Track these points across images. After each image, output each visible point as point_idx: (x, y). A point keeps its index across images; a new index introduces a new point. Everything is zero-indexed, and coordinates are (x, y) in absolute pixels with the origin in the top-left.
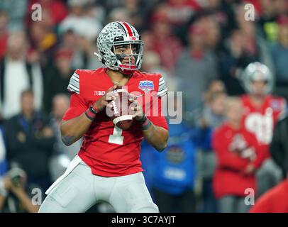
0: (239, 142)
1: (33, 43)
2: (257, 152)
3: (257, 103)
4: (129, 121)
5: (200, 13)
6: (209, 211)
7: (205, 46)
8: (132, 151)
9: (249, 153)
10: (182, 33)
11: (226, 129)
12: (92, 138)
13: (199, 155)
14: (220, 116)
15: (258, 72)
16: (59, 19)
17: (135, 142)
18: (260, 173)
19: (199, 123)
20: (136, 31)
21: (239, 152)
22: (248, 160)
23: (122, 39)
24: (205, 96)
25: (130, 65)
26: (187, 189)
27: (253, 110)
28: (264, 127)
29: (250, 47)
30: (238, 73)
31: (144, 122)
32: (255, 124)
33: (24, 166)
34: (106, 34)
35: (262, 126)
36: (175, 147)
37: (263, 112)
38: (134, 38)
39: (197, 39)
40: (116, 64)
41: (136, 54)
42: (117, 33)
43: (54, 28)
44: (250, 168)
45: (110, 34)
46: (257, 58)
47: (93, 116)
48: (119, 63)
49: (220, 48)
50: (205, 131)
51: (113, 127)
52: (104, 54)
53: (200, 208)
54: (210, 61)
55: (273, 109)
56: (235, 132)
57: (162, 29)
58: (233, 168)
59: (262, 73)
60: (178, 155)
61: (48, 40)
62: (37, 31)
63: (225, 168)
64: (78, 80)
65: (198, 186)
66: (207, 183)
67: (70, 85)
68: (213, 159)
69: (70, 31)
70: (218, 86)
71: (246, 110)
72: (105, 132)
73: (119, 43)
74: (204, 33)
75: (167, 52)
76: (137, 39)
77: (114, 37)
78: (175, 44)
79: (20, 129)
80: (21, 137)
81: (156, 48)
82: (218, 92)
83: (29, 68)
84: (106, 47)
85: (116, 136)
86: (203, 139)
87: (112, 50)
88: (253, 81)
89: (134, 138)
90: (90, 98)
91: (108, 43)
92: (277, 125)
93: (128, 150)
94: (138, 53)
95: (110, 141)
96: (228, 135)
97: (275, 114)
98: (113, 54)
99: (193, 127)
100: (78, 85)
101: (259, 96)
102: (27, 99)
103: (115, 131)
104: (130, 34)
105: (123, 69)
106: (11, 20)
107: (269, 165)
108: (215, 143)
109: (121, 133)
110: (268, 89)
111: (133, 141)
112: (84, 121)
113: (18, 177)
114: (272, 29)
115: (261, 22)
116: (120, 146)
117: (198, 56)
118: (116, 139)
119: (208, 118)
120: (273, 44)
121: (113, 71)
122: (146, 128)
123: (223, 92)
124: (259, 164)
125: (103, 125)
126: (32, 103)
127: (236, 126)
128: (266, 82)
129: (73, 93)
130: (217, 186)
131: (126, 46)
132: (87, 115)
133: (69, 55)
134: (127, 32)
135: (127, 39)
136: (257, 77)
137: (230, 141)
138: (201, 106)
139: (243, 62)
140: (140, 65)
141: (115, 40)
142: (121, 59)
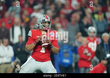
0: (86, 51)
1: (22, 20)
2: (92, 54)
3: (92, 39)
4: (47, 45)
5: (74, 11)
6: (77, 73)
7: (76, 21)
8: (48, 55)
9: (89, 54)
10: (68, 17)
11: (82, 47)
12: (35, 51)
13: (74, 55)
14: (80, 43)
15: (92, 29)
16: (31, 13)
17: (49, 52)
18: (93, 60)
19: (74, 45)
20: (49, 18)
21: (86, 54)
22: (89, 57)
23: (45, 20)
24: (76, 37)
25: (47, 28)
26: (70, 66)
27: (90, 41)
28: (94, 46)
29: (89, 22)
30: (86, 30)
31: (51, 46)
32: (91, 45)
33: (20, 59)
34: (40, 19)
35: (93, 46)
36: (66, 53)
37: (93, 42)
38: (48, 20)
39: (73, 19)
40: (43, 28)
41: (49, 25)
42: (43, 18)
43: (29, 16)
44: (89, 59)
45: (41, 18)
46: (91, 25)
47: (36, 44)
48: (44, 27)
49: (80, 22)
50: (76, 47)
51: (42, 47)
52: (39, 25)
53: (74, 72)
54: (77, 26)
55: (97, 41)
56: (85, 48)
57: (62, 16)
58: (84, 59)
59: (93, 30)
60: (67, 55)
61: (27, 20)
62: (24, 17)
63: (82, 59)
64: (31, 33)
65: (73, 65)
66: (76, 64)
67: (28, 34)
68: (78, 56)
69: (34, 17)
70: (80, 34)
71: (88, 41)
72: (39, 49)
73: (44, 21)
74: (75, 17)
75: (64, 23)
76: (49, 20)
77: (42, 19)
78: (66, 21)
79: (18, 47)
80: (19, 50)
81: (60, 22)
82: (80, 36)
83: (21, 28)
84: (40, 23)
85: (43, 50)
86: (75, 50)
87: (42, 24)
88: (90, 32)
89: (48, 51)
90: (35, 38)
91: (40, 21)
92: (98, 46)
93: (47, 55)
94: (50, 24)
95: (41, 52)
96: (83, 49)
97: (97, 42)
98: (42, 25)
99: (72, 46)
100: (31, 34)
101: (92, 37)
102: (21, 38)
103: (43, 49)
104: (47, 18)
105: (45, 29)
106: (16, 13)
107: (95, 58)
108: (79, 51)
109: (44, 49)
110: (95, 35)
111: (48, 52)
112: (33, 45)
113: (18, 62)
114: (96, 16)
115: (93, 14)
116: (44, 53)
117: (73, 24)
118: (43, 51)
119: (76, 44)
120: (97, 21)
121: (42, 30)
122: (52, 48)
123: (81, 35)
124: (92, 58)
125: (39, 46)
126: (22, 39)
127: (85, 46)
128: (94, 32)
129: (30, 36)
130: (79, 65)
131: (46, 22)
132: (34, 44)
133: (34, 24)
134: (46, 18)
135: (46, 20)
136: (92, 31)
137: (83, 51)
138: (74, 40)
139: (87, 26)
140: (50, 28)
141: (42, 20)
142: (44, 26)
